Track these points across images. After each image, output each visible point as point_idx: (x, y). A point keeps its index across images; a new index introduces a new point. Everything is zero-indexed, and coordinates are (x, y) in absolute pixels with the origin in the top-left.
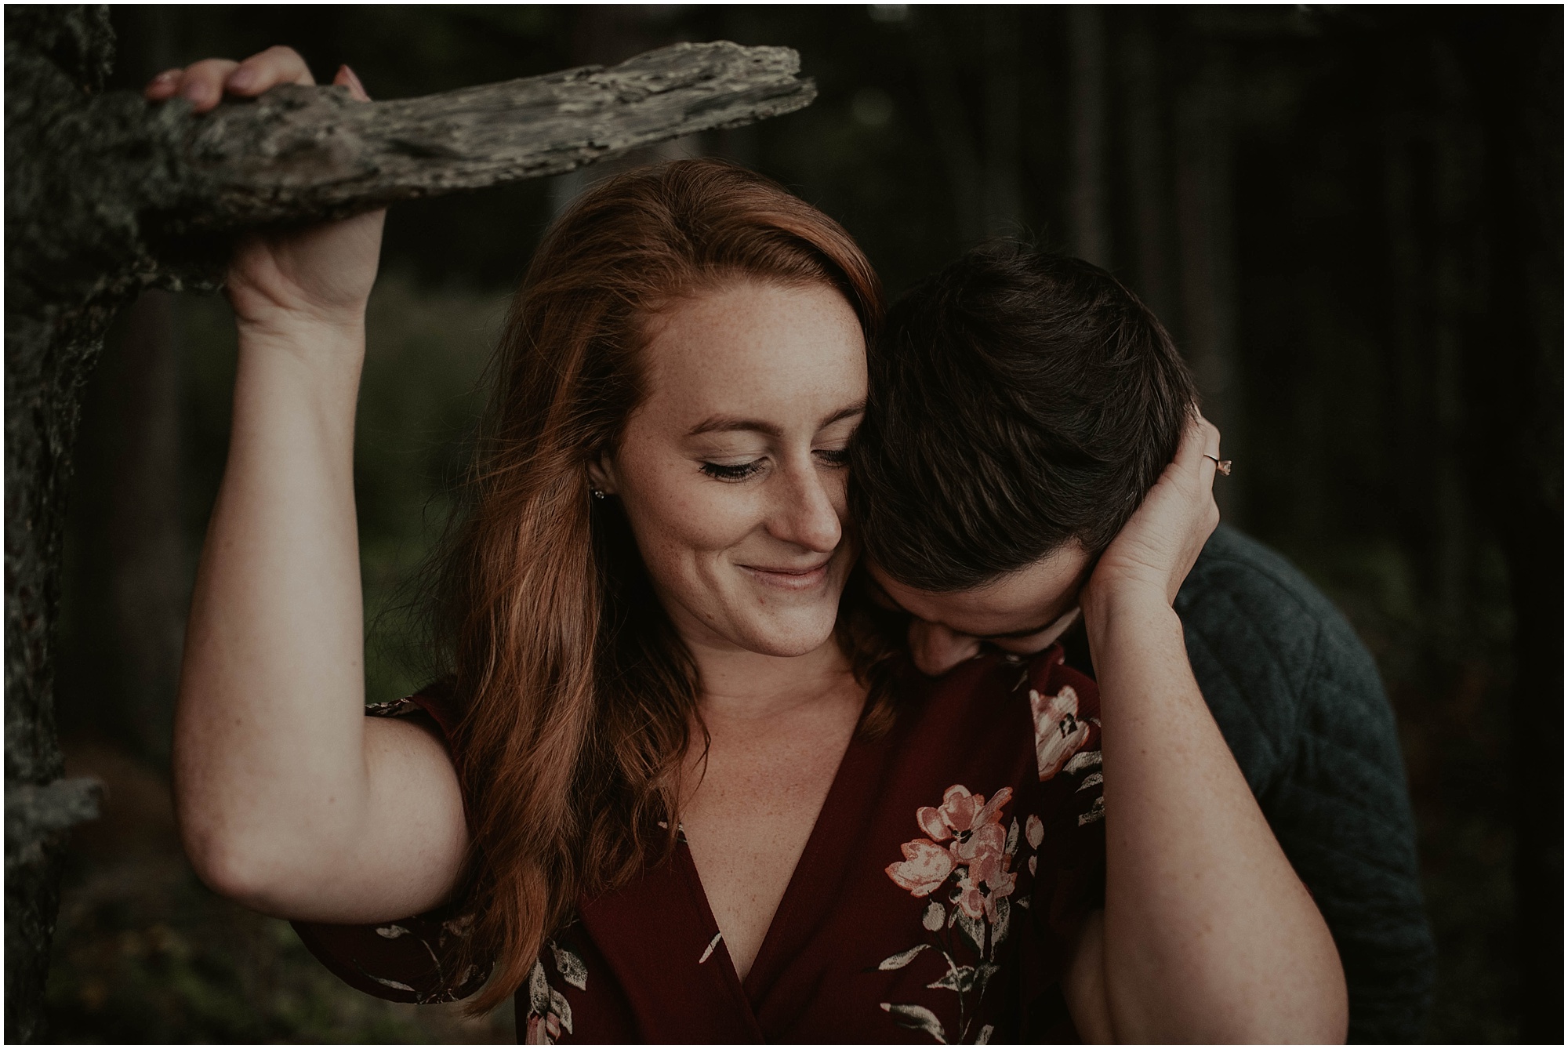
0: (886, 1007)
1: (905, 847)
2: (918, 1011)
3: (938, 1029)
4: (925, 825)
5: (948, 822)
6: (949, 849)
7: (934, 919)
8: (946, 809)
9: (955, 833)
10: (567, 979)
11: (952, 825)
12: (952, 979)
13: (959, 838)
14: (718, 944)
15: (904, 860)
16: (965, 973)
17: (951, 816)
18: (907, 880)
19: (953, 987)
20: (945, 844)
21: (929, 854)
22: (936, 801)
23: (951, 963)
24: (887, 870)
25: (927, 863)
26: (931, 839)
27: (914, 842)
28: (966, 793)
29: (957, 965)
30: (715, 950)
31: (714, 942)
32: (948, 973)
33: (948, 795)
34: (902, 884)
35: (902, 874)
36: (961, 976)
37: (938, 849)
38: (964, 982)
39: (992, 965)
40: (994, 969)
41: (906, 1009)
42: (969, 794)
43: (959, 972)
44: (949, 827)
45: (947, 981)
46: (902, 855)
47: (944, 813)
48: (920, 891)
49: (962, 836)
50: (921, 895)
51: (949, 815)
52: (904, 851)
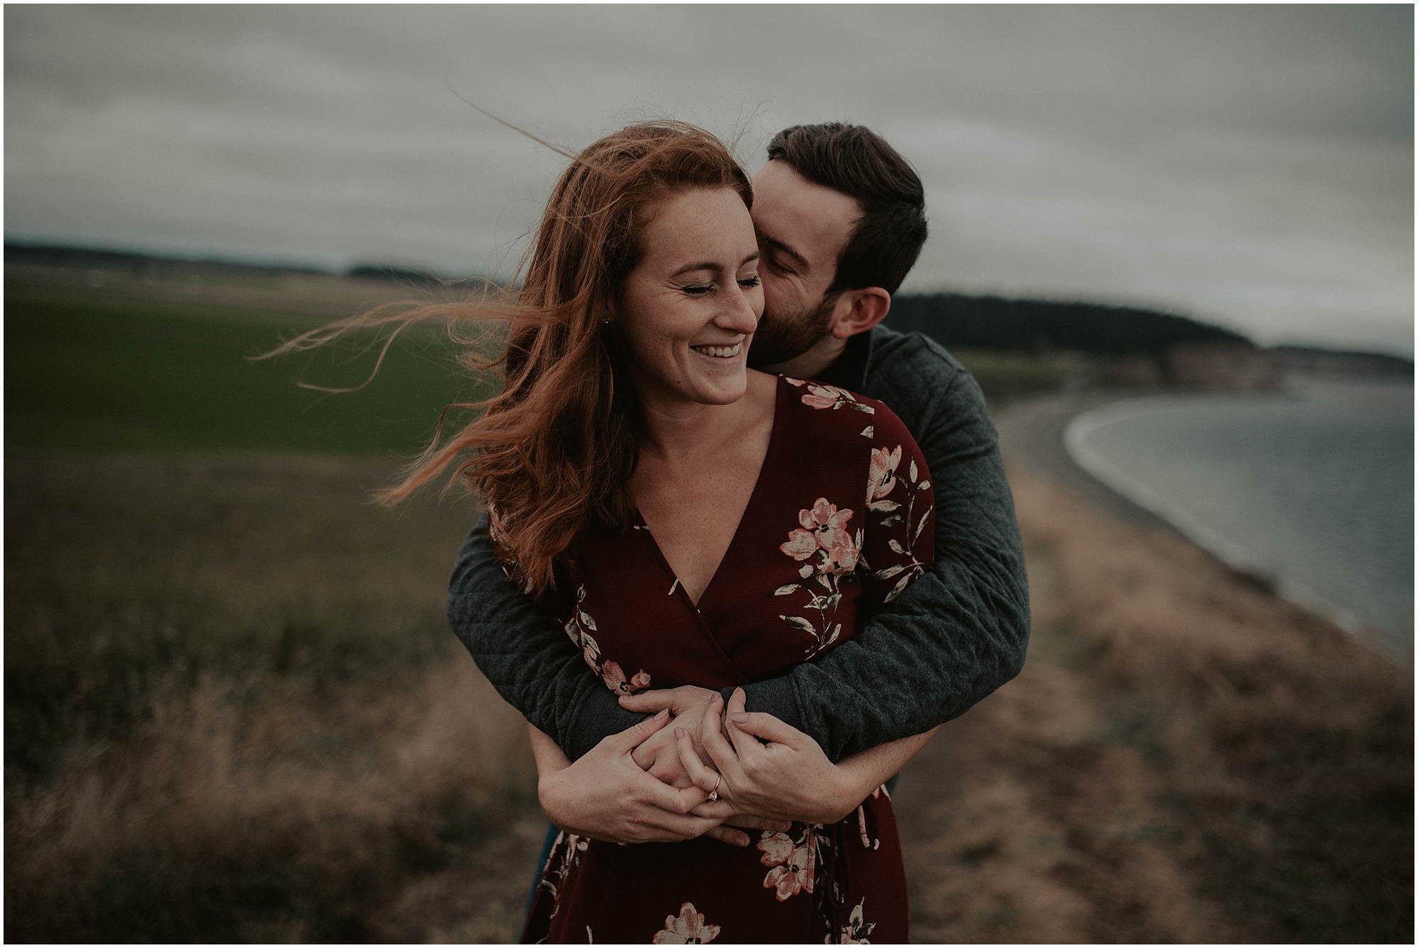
0: (783, 617)
1: (791, 534)
2: (800, 620)
3: (812, 629)
4: (802, 520)
5: (815, 519)
6: (814, 534)
7: (806, 571)
8: (814, 512)
9: (819, 525)
10: (590, 628)
11: (817, 521)
12: (815, 603)
13: (821, 528)
14: (677, 584)
15: (789, 541)
16: (821, 600)
17: (817, 516)
18: (791, 552)
19: (817, 607)
20: (813, 531)
21: (803, 537)
22: (810, 507)
23: (813, 595)
24: (781, 547)
25: (802, 542)
26: (804, 529)
27: (795, 531)
28: (826, 503)
29: (817, 596)
30: (676, 588)
31: (675, 584)
32: (813, 600)
33: (816, 504)
34: (789, 554)
35: (788, 548)
36: (819, 601)
37: (809, 534)
38: (822, 604)
39: (839, 594)
40: (841, 595)
41: (794, 619)
42: (828, 503)
43: (819, 599)
44: (815, 522)
45: (813, 604)
46: (789, 538)
47: (813, 515)
48: (799, 558)
49: (822, 527)
50: (799, 560)
51: (816, 515)
52: (790, 536)
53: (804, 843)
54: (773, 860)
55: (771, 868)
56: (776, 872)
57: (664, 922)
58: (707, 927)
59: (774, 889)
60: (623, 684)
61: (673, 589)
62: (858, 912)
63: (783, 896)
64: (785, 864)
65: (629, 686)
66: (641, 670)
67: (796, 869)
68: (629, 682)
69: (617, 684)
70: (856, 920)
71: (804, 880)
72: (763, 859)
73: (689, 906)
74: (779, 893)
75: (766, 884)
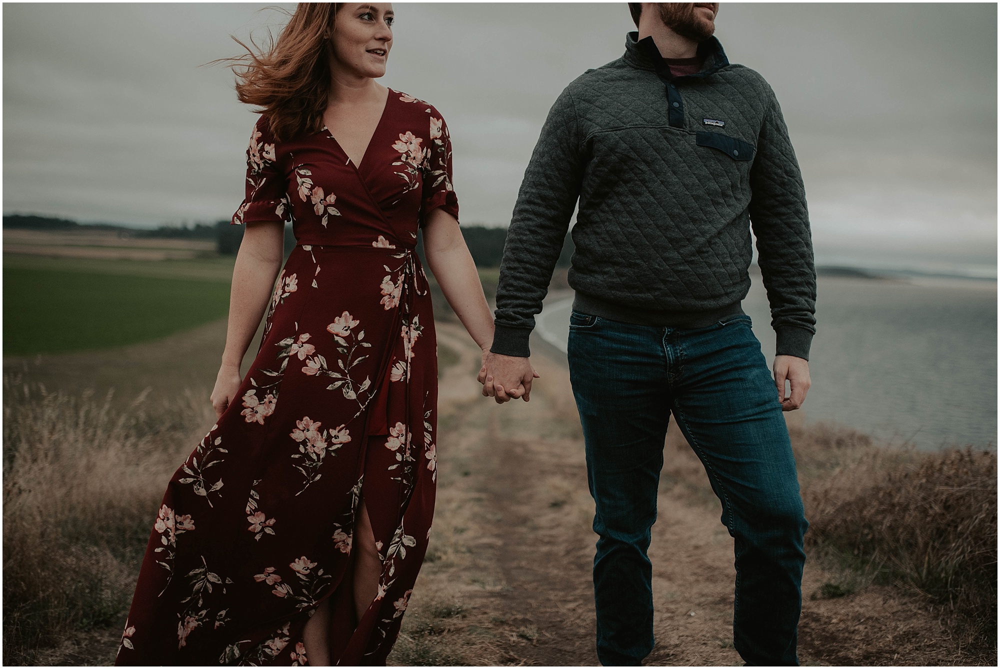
53: (398, 286)
54: (386, 293)
55: (384, 296)
56: (386, 298)
57: (334, 320)
58: (353, 321)
59: (384, 305)
60: (322, 200)
61: (347, 163)
62: (416, 319)
63: (387, 308)
64: (390, 295)
65: (324, 202)
66: (333, 193)
67: (394, 297)
68: (325, 199)
69: (318, 200)
70: (416, 323)
71: (396, 302)
72: (382, 292)
73: (347, 313)
74: (386, 307)
75: (381, 303)
